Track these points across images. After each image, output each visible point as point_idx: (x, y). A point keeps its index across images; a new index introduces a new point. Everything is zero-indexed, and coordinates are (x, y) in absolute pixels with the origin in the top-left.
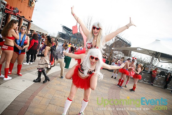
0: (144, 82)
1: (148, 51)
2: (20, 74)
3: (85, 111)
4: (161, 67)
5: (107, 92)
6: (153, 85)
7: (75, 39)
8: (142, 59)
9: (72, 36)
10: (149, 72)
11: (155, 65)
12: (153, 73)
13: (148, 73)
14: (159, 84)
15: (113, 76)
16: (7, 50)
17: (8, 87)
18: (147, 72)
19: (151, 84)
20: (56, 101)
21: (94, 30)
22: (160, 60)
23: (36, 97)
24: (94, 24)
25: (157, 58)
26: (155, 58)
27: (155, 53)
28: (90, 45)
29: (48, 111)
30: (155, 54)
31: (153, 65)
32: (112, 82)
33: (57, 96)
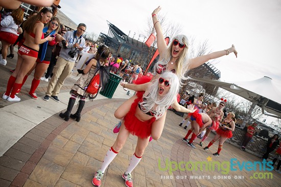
0: (232, 143)
1: (248, 92)
2: (35, 94)
3: (134, 172)
4: (263, 123)
5: (169, 148)
6: (246, 149)
7: (128, 50)
8: (235, 104)
9: (123, 45)
10: (243, 128)
11: (254, 118)
12: (248, 130)
13: (241, 129)
14: (256, 150)
15: (181, 124)
16: (27, 55)
17: (15, 114)
18: (240, 126)
19: (243, 148)
20: (88, 148)
21: (174, 46)
22: (265, 111)
23: (59, 137)
24: (177, 37)
25: (261, 106)
26: (256, 106)
27: (259, 97)
28: (162, 68)
29: (76, 162)
30: (258, 100)
31: (251, 117)
32: (179, 134)
33: (91, 141)
